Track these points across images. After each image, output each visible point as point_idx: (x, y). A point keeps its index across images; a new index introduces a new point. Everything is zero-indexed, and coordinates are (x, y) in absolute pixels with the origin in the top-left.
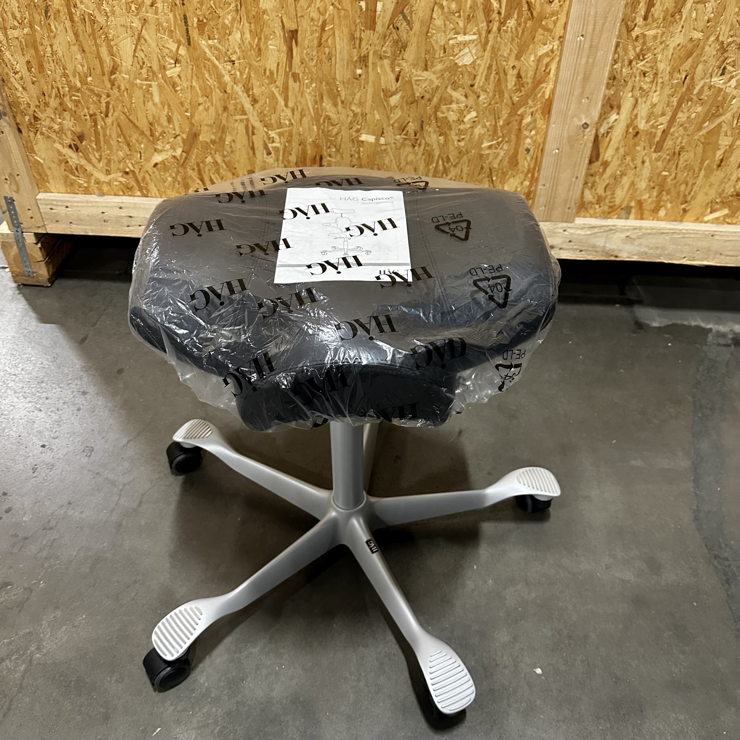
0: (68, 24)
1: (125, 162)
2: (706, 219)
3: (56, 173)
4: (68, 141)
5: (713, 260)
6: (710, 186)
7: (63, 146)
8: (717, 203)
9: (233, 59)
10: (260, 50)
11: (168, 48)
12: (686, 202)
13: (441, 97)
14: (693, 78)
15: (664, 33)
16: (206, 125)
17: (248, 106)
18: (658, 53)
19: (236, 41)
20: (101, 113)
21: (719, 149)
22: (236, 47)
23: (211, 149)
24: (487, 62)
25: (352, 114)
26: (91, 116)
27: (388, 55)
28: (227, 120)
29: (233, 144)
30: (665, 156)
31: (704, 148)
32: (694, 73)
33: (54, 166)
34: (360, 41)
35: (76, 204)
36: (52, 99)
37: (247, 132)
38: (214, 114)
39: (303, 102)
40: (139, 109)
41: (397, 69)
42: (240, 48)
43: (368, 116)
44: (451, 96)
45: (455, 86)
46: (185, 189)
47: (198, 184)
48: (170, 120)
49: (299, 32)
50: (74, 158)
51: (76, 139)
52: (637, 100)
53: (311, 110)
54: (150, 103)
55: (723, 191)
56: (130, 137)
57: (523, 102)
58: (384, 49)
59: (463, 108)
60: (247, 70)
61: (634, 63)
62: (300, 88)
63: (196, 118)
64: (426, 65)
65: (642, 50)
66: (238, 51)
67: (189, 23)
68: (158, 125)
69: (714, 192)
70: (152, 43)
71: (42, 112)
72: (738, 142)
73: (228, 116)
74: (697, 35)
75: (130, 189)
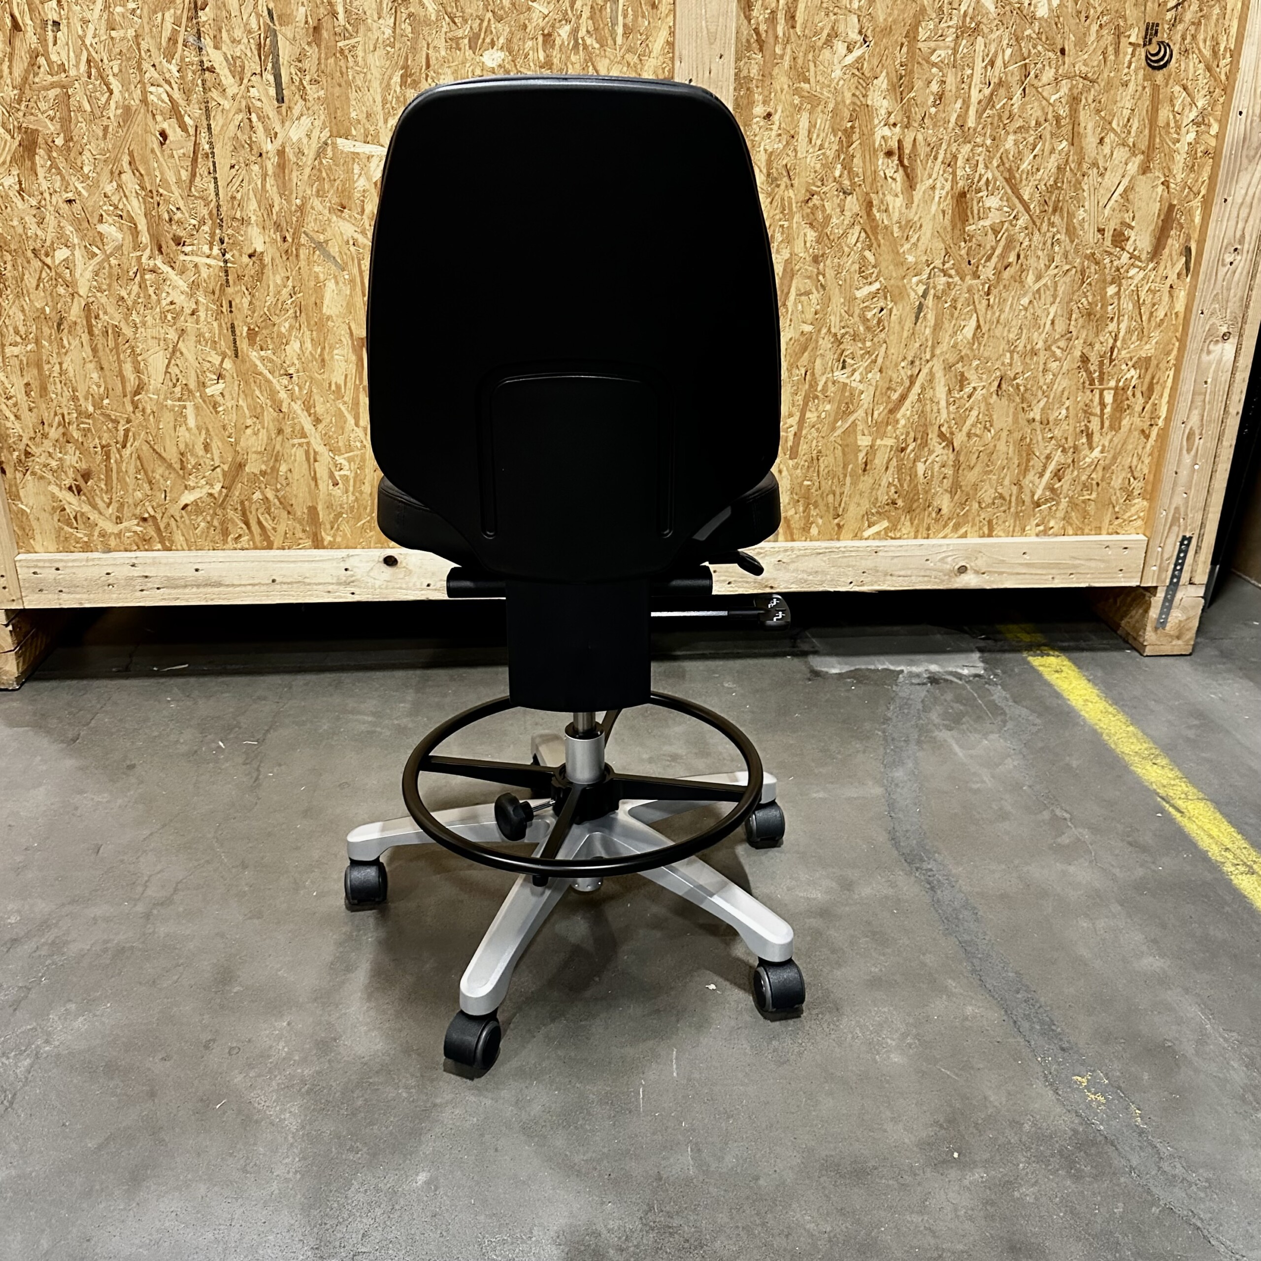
0: (85, 337)
1: (144, 505)
2: (866, 534)
3: (45, 527)
4: (68, 482)
5: (885, 583)
6: (860, 494)
7: (61, 488)
8: (873, 514)
9: (290, 372)
10: (323, 360)
11: (210, 362)
12: (838, 516)
14: (813, 374)
16: (255, 452)
17: (308, 427)
19: (294, 351)
20: (117, 443)
21: (860, 450)
22: (295, 358)
23: (260, 482)
26: (103, 447)
28: (282, 445)
29: (289, 475)
30: (801, 462)
31: (843, 450)
32: (814, 368)
33: (44, 516)
35: (70, 564)
36: (54, 429)
37: (308, 459)
38: (265, 438)
40: (168, 436)
42: (299, 359)
46: (223, 536)
47: (241, 528)
48: (207, 447)
50: (72, 503)
51: (79, 478)
54: (184, 428)
55: (877, 499)
56: (153, 472)
60: (308, 384)
63: (242, 444)
66: (296, 362)
67: (238, 333)
68: (192, 455)
69: (867, 502)
70: (190, 357)
71: (37, 445)
72: (878, 442)
73: (283, 440)
74: (808, 328)
75: (148, 541)
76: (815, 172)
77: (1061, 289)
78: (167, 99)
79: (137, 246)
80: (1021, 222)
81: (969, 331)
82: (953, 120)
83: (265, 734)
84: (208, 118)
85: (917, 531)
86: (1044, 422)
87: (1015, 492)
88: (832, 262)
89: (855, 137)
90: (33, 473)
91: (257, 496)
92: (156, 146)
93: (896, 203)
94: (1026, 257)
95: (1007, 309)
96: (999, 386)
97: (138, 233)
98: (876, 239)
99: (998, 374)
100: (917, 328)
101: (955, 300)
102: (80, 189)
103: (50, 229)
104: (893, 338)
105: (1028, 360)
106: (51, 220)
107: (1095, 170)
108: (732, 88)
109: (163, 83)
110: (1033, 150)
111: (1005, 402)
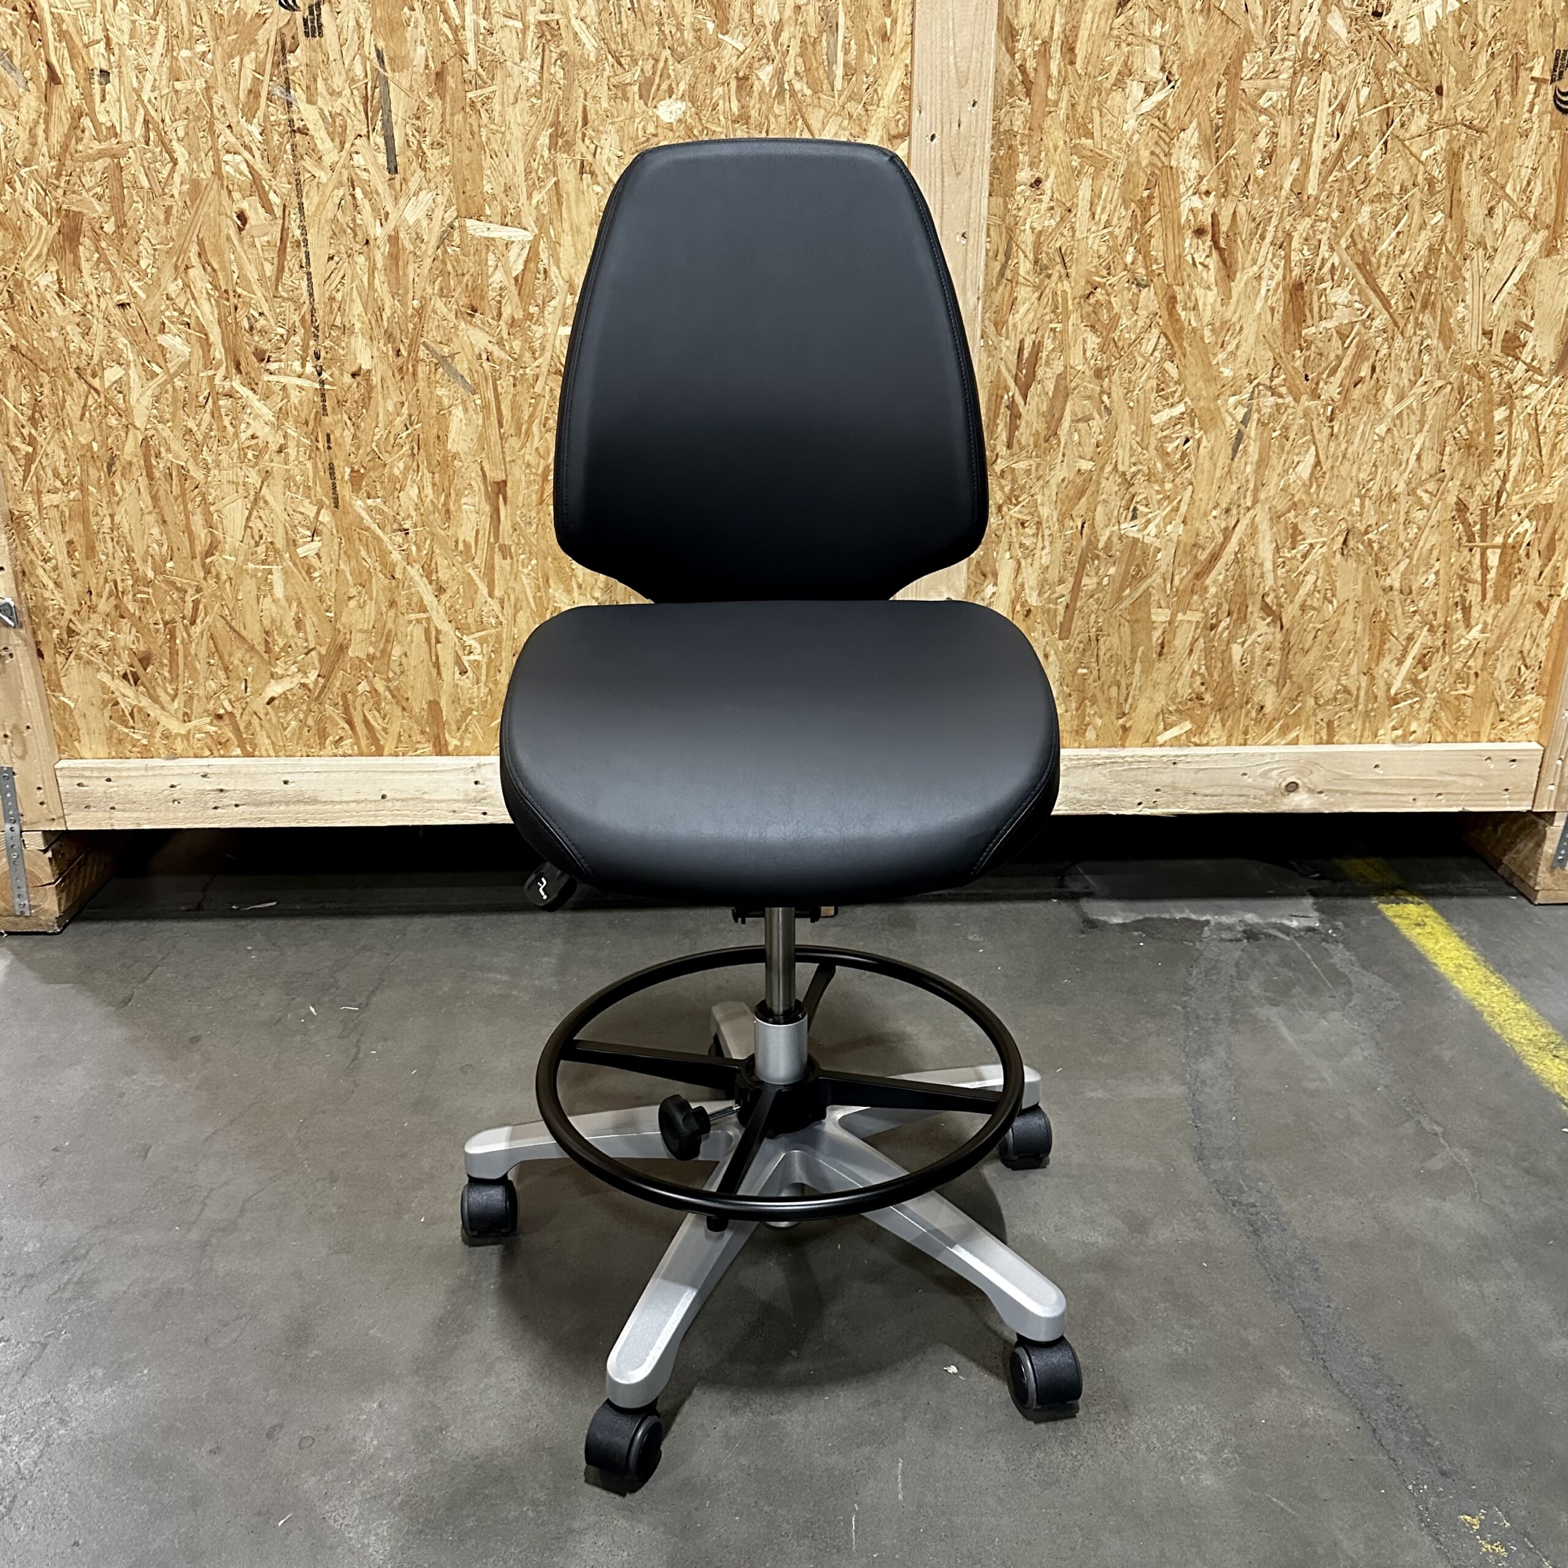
0: (143, 482)
1: (218, 697)
2: (1161, 739)
3: (93, 725)
4: (122, 668)
5: (1185, 804)
6: (1154, 687)
7: (113, 677)
8: (1171, 713)
9: (405, 527)
10: (448, 511)
11: (303, 514)
12: (1124, 714)
14: (1093, 526)
15: (1038, 465)
16: (360, 631)
17: (429, 598)
18: (1036, 493)
19: (410, 498)
20: (184, 618)
21: (1155, 629)
22: (411, 509)
23: (368, 669)
26: (166, 624)
28: (395, 621)
29: (403, 659)
30: (1076, 645)
31: (1132, 627)
32: (1094, 519)
33: (92, 712)
35: (125, 774)
36: (104, 600)
37: (428, 640)
38: (374, 613)
39: (518, 588)
40: (249, 610)
42: (417, 509)
46: (319, 739)
47: (343, 728)
48: (299, 624)
49: (508, 485)
50: (129, 696)
51: (136, 663)
52: (1019, 563)
53: (529, 600)
54: (269, 599)
55: (1176, 693)
56: (230, 655)
60: (428, 542)
61: (1005, 509)
62: (512, 567)
63: (344, 620)
65: (1012, 490)
66: (413, 513)
67: (338, 475)
68: (279, 634)
69: (1163, 695)
70: (278, 508)
71: (82, 621)
72: (1180, 616)
73: (396, 616)
74: (1086, 465)
75: (223, 744)
76: (1099, 257)
77: (1430, 413)
78: (246, 171)
79: (209, 363)
80: (1377, 323)
81: (1304, 470)
82: (1287, 185)
83: (369, 997)
84: (299, 195)
85: (1230, 736)
86: (1406, 592)
87: (1364, 684)
88: (1121, 378)
89: (1154, 210)
90: (79, 657)
91: (363, 687)
92: (233, 232)
93: (1208, 298)
94: (1384, 370)
95: (1357, 440)
96: (1345, 542)
97: (210, 345)
98: (1181, 346)
99: (1344, 526)
100: (1235, 465)
101: (1286, 428)
102: (136, 289)
103: (99, 342)
104: (1202, 481)
105: (1384, 508)
106: (98, 328)
107: (1481, 251)
108: (988, 146)
109: (241, 150)
110: (1396, 226)
111: (1352, 563)
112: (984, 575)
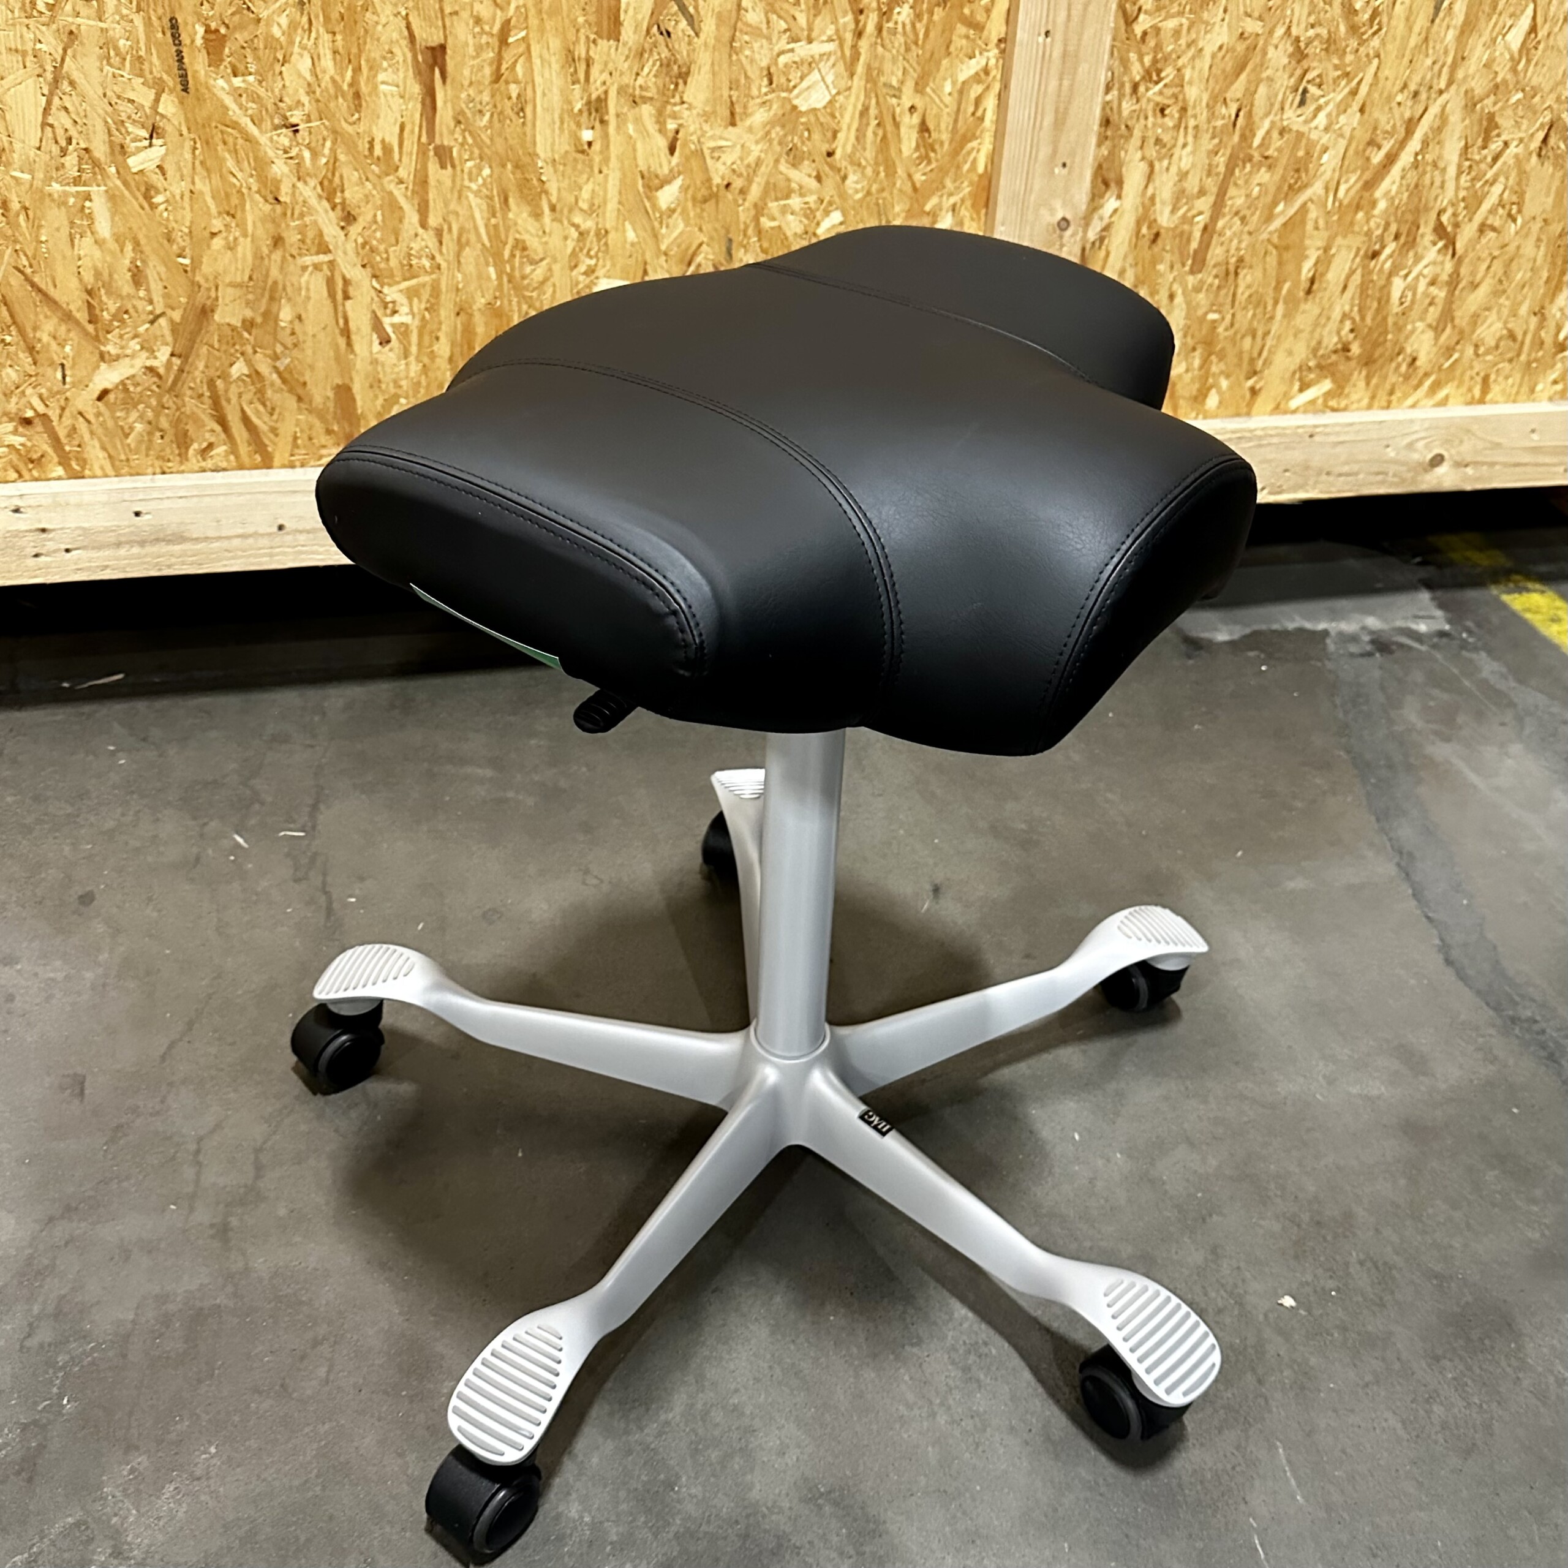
1: (23, 392)
2: (1293, 404)
5: (1314, 488)
6: (1295, 336)
8: (1310, 368)
9: (293, 120)
10: (357, 95)
11: (132, 101)
12: (1255, 373)
13: (767, 183)
14: (1250, 114)
15: (1192, 24)
16: (232, 285)
17: (331, 230)
18: (1184, 66)
19: (300, 75)
21: (1307, 257)
22: (302, 91)
23: (244, 342)
24: (857, 98)
25: (574, 234)
27: (649, 95)
28: (282, 268)
29: (297, 326)
30: (1210, 280)
31: (1280, 256)
32: (1252, 105)
34: (588, 66)
37: (332, 295)
38: (250, 256)
39: (463, 212)
40: (59, 257)
41: (671, 126)
42: (310, 92)
43: (612, 236)
44: (789, 180)
45: (795, 156)
46: (179, 447)
47: (213, 431)
48: (138, 277)
49: (449, 51)
52: (1151, 166)
53: (482, 231)
54: (88, 240)
55: (1319, 343)
56: (35, 329)
57: (936, 186)
58: (640, 81)
59: (813, 206)
60: (328, 144)
61: (1142, 89)
62: (454, 181)
63: (206, 268)
64: (732, 114)
65: (1155, 61)
66: (305, 99)
67: (185, 38)
68: (109, 293)
69: (1303, 348)
70: (91, 87)
72: (1339, 240)
73: (284, 258)
74: (1253, 26)
75: (37, 462)
81: (1515, 38)
83: (312, 814)
85: (1373, 398)
87: (1532, 327)
91: (239, 369)
96: (1545, 140)
99: (1547, 119)
100: (1435, 28)
104: (1391, 49)
111: (1549, 168)
112: (1106, 184)
